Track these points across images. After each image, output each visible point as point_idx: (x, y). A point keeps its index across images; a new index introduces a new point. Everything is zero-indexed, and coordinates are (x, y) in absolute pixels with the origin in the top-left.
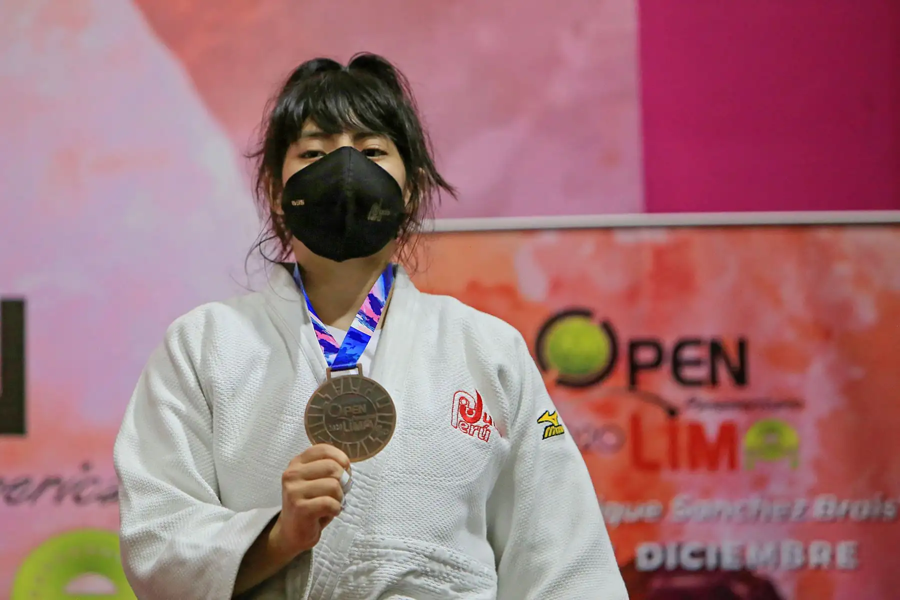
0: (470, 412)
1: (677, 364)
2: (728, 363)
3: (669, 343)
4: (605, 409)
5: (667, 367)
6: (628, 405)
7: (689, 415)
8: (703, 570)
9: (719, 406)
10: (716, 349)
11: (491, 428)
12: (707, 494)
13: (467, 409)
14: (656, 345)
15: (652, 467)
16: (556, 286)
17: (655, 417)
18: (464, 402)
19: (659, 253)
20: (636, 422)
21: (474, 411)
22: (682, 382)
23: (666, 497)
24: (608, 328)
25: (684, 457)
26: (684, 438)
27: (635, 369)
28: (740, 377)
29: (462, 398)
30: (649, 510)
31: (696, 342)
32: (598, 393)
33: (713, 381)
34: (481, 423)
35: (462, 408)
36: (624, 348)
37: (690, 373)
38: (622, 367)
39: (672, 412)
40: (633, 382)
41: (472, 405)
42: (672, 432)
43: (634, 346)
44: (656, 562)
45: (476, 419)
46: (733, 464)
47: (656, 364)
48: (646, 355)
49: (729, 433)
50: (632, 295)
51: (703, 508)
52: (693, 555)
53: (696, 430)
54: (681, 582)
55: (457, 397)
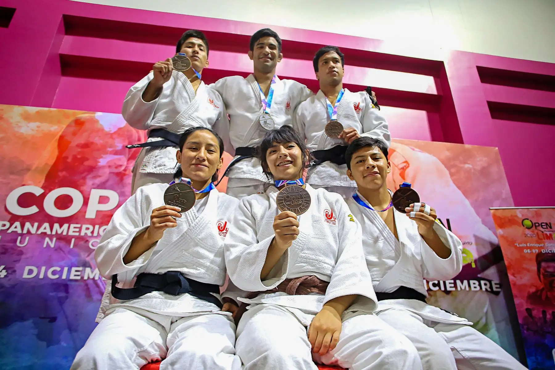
0: (329, 216)
1: (542, 226)
2: (548, 226)
3: (540, 223)
4: (533, 232)
5: (540, 226)
6: (536, 231)
7: (545, 232)
8: (552, 253)
9: (549, 231)
10: (546, 224)
11: (336, 220)
12: (550, 243)
13: (328, 215)
14: (538, 223)
15: (542, 239)
16: (523, 215)
17: (540, 233)
18: (327, 213)
19: (536, 212)
20: (537, 233)
21: (330, 216)
22: (543, 228)
23: (544, 243)
24: (531, 221)
25: (545, 238)
26: (545, 236)
27: (536, 226)
28: (551, 228)
29: (327, 212)
30: (542, 245)
31: (544, 223)
32: (531, 229)
33: (547, 228)
34: (333, 219)
35: (326, 215)
36: (534, 224)
37: (544, 227)
38: (534, 226)
39: (543, 232)
40: (536, 228)
41: (330, 214)
42: (543, 234)
43: (535, 223)
44: (545, 252)
45: (331, 218)
46: (552, 239)
47: (539, 226)
48: (537, 225)
49: (550, 234)
50: (533, 217)
51: (550, 245)
52: (550, 251)
53: (546, 234)
54: (549, 255)
55: (325, 211)
